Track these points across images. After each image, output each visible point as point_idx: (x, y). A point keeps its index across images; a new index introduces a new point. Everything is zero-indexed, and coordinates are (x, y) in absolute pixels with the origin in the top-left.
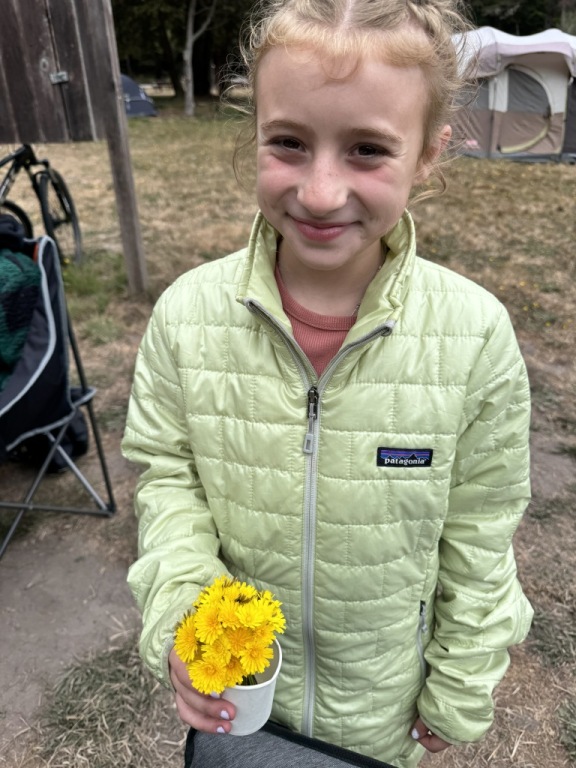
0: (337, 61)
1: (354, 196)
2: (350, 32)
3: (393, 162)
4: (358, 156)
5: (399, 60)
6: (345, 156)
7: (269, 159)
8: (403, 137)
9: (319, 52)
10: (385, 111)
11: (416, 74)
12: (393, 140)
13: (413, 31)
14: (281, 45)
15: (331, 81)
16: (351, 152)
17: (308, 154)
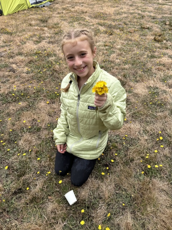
0: (73, 43)
1: (84, 62)
2: (74, 39)
3: (87, 55)
4: (82, 56)
5: (82, 40)
6: (80, 57)
7: (69, 61)
8: (87, 51)
9: (70, 43)
10: (83, 48)
11: (86, 41)
12: (86, 51)
13: (83, 35)
14: (65, 44)
15: (74, 46)
16: (81, 56)
17: (74, 58)
